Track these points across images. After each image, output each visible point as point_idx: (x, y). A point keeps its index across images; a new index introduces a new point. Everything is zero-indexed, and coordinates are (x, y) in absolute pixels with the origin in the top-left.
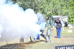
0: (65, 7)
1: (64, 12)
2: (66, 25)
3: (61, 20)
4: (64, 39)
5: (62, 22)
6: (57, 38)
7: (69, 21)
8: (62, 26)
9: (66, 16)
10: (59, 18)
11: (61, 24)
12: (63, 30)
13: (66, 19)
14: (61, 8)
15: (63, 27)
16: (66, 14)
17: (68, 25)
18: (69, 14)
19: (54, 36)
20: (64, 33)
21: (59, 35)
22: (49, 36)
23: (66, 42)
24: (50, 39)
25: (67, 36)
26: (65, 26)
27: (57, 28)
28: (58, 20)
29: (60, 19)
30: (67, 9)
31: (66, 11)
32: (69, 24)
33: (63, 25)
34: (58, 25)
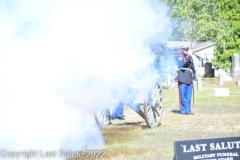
0: (206, 15)
1: (203, 29)
2: (210, 72)
3: (194, 57)
4: (202, 116)
5: (196, 63)
6: (179, 115)
7: (219, 58)
8: (197, 74)
9: (209, 43)
10: (187, 49)
11: (193, 69)
12: (200, 87)
13: (209, 53)
14: (194, 17)
15: (199, 79)
16: (210, 36)
17: (216, 73)
18: (219, 37)
19: (169, 109)
20: (203, 96)
21: (187, 106)
22: (154, 109)
23: (211, 128)
24: (158, 118)
25: (213, 109)
26: (206, 76)
27: (180, 83)
29: (190, 53)
30: (213, 20)
31: (211, 25)
32: (218, 69)
33: (200, 71)
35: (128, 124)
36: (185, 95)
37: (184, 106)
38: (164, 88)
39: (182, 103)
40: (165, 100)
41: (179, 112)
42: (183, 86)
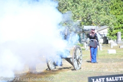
0: (104, 12)
1: (102, 19)
2: (106, 41)
3: (97, 34)
4: (102, 64)
5: (99, 37)
6: (91, 63)
7: (110, 34)
8: (99, 42)
9: (105, 27)
10: (94, 30)
11: (97, 40)
12: (101, 49)
13: (105, 32)
14: (97, 14)
15: (101, 45)
16: (106, 23)
17: (109, 42)
18: (111, 23)
19: (86, 61)
20: (102, 54)
21: (95, 59)
22: (78, 61)
23: (107, 70)
24: (80, 65)
25: (107, 60)
26: (104, 43)
27: (91, 47)
28: (93, 33)
29: (96, 31)
30: (107, 15)
31: (106, 17)
32: (110, 39)
33: (101, 41)
34: (92, 41)
35: (65, 68)
36: (93, 53)
37: (93, 59)
38: (83, 49)
39: (92, 57)
40: (83, 56)
41: (90, 62)
42: (92, 48)
